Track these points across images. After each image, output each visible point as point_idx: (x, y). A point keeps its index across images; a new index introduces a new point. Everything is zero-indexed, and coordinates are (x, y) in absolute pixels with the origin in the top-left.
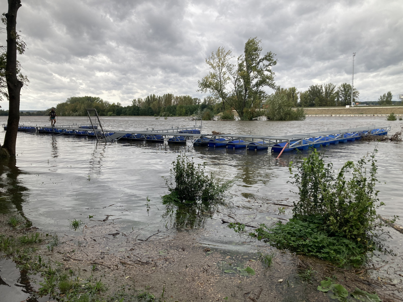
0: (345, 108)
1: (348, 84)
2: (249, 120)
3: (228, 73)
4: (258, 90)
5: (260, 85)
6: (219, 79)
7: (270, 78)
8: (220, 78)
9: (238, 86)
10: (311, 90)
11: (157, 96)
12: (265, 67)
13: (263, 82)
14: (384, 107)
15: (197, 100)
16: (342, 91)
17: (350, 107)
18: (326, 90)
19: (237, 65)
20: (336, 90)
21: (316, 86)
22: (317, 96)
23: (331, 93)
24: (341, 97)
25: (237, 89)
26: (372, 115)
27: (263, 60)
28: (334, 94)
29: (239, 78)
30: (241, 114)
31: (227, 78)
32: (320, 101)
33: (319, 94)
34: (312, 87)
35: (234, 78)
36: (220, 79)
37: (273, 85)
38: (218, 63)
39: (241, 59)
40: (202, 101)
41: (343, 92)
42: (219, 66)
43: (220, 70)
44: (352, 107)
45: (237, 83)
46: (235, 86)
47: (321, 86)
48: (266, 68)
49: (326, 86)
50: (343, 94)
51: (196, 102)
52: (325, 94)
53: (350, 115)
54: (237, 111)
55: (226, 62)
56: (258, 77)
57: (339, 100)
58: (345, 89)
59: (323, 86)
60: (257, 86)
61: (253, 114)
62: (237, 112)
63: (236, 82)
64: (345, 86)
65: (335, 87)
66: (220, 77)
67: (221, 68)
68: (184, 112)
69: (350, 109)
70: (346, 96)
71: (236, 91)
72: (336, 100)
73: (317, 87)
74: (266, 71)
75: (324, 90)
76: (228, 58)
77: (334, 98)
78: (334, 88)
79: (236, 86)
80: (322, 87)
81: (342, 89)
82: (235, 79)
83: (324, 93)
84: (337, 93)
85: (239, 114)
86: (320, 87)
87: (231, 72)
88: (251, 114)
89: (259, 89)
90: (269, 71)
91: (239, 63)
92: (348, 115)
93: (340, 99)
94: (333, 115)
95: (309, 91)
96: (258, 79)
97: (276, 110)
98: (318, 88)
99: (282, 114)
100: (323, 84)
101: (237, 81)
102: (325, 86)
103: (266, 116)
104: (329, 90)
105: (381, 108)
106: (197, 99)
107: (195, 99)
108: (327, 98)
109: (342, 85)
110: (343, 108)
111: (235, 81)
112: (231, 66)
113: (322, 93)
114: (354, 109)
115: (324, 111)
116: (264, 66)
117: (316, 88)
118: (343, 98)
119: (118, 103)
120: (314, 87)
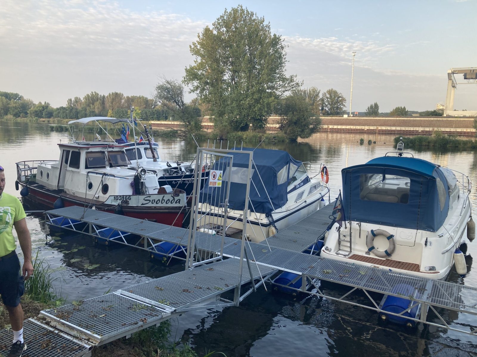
0: (342, 118)
1: (335, 90)
18: (310, 95)
20: (321, 96)
23: (315, 100)
24: (327, 105)
28: (318, 101)
44: (350, 116)
50: (328, 101)
57: (324, 108)
58: (331, 96)
64: (331, 93)
70: (332, 104)
77: (319, 106)
78: (318, 94)
81: (328, 96)
84: (322, 100)
104: (313, 96)
109: (327, 91)
114: (354, 119)
119: (45, 102)
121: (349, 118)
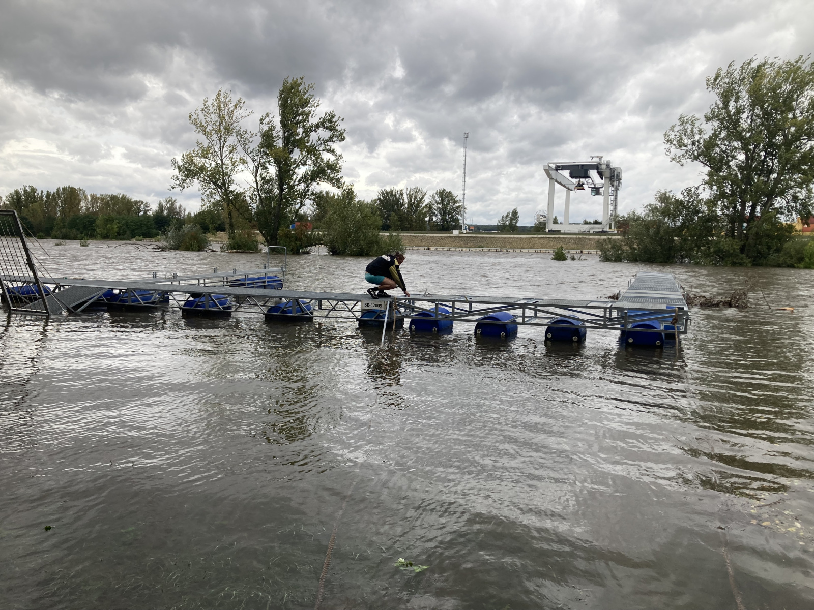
0: (451, 235)
1: (448, 190)
2: (294, 254)
3: (239, 148)
4: (308, 190)
5: (313, 180)
6: (219, 161)
7: (334, 167)
8: (222, 160)
9: (263, 179)
10: (382, 198)
11: (42, 192)
12: (321, 144)
13: (318, 174)
14: (516, 236)
15: (142, 206)
16: (438, 203)
17: (460, 233)
18: (410, 198)
19: (259, 134)
20: (427, 201)
21: (392, 191)
22: (394, 211)
23: (417, 206)
24: (436, 215)
25: (259, 185)
26: (499, 250)
27: (318, 128)
28: (424, 208)
29: (264, 162)
30: (271, 240)
31: (238, 160)
32: (399, 221)
33: (398, 207)
34: (383, 193)
35: (254, 160)
36: (222, 162)
37: (338, 181)
38: (218, 124)
39: (268, 123)
40: (154, 208)
41: (439, 205)
42: (220, 131)
43: (222, 140)
44: (463, 233)
45: (259, 173)
46: (256, 179)
47: (401, 191)
48: (323, 146)
49: (410, 192)
50: (438, 208)
51: (139, 209)
52: (408, 206)
53: (461, 249)
54: (261, 232)
55: (235, 125)
56: (308, 163)
57: (432, 220)
58: (442, 201)
59: (404, 192)
60: (306, 182)
61: (300, 240)
62: (261, 234)
63: (257, 171)
64: (442, 195)
65: (424, 196)
66: (222, 156)
67: (224, 136)
68: (116, 230)
69: (460, 237)
70: (444, 212)
71: (258, 189)
72: (427, 219)
73: (394, 193)
74: (323, 150)
75: (406, 201)
76: (240, 117)
77: (425, 215)
78: (422, 198)
79: (258, 179)
80: (402, 194)
81: (438, 200)
82: (256, 164)
83: (406, 205)
84: (430, 207)
85: (266, 239)
86: (399, 192)
87: (247, 147)
88: (296, 240)
89: (310, 188)
90: (332, 152)
91: (262, 129)
92: (458, 249)
93: (434, 219)
94: (432, 248)
95: (379, 199)
96: (307, 167)
97: (350, 235)
98: (395, 196)
99: (362, 242)
100: (405, 189)
101: (260, 168)
102: (408, 192)
103: (326, 245)
104: (414, 200)
105: (511, 238)
106: (142, 203)
107: (136, 202)
108: (412, 215)
109: (437, 192)
110: (448, 235)
111: (255, 169)
112: (246, 136)
113: (402, 205)
114: (467, 237)
115: (415, 240)
116: (319, 142)
117: (392, 195)
118: (439, 216)
120: (387, 193)
121: (461, 235)
